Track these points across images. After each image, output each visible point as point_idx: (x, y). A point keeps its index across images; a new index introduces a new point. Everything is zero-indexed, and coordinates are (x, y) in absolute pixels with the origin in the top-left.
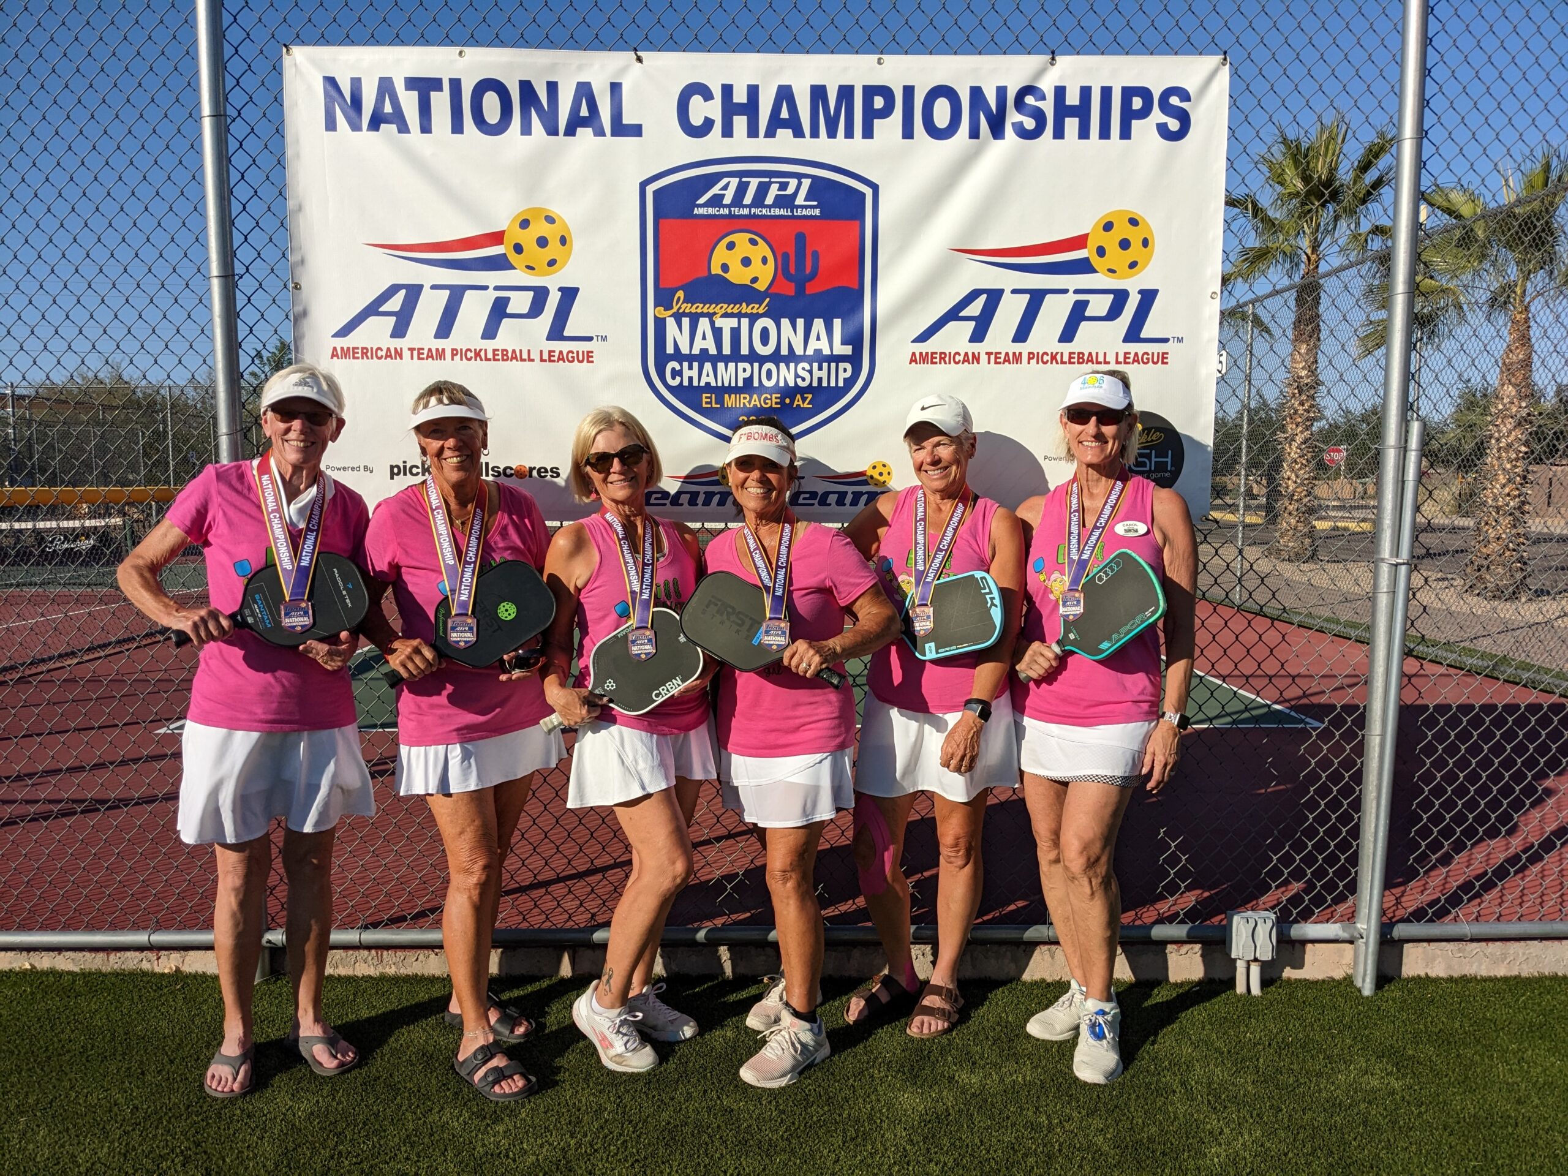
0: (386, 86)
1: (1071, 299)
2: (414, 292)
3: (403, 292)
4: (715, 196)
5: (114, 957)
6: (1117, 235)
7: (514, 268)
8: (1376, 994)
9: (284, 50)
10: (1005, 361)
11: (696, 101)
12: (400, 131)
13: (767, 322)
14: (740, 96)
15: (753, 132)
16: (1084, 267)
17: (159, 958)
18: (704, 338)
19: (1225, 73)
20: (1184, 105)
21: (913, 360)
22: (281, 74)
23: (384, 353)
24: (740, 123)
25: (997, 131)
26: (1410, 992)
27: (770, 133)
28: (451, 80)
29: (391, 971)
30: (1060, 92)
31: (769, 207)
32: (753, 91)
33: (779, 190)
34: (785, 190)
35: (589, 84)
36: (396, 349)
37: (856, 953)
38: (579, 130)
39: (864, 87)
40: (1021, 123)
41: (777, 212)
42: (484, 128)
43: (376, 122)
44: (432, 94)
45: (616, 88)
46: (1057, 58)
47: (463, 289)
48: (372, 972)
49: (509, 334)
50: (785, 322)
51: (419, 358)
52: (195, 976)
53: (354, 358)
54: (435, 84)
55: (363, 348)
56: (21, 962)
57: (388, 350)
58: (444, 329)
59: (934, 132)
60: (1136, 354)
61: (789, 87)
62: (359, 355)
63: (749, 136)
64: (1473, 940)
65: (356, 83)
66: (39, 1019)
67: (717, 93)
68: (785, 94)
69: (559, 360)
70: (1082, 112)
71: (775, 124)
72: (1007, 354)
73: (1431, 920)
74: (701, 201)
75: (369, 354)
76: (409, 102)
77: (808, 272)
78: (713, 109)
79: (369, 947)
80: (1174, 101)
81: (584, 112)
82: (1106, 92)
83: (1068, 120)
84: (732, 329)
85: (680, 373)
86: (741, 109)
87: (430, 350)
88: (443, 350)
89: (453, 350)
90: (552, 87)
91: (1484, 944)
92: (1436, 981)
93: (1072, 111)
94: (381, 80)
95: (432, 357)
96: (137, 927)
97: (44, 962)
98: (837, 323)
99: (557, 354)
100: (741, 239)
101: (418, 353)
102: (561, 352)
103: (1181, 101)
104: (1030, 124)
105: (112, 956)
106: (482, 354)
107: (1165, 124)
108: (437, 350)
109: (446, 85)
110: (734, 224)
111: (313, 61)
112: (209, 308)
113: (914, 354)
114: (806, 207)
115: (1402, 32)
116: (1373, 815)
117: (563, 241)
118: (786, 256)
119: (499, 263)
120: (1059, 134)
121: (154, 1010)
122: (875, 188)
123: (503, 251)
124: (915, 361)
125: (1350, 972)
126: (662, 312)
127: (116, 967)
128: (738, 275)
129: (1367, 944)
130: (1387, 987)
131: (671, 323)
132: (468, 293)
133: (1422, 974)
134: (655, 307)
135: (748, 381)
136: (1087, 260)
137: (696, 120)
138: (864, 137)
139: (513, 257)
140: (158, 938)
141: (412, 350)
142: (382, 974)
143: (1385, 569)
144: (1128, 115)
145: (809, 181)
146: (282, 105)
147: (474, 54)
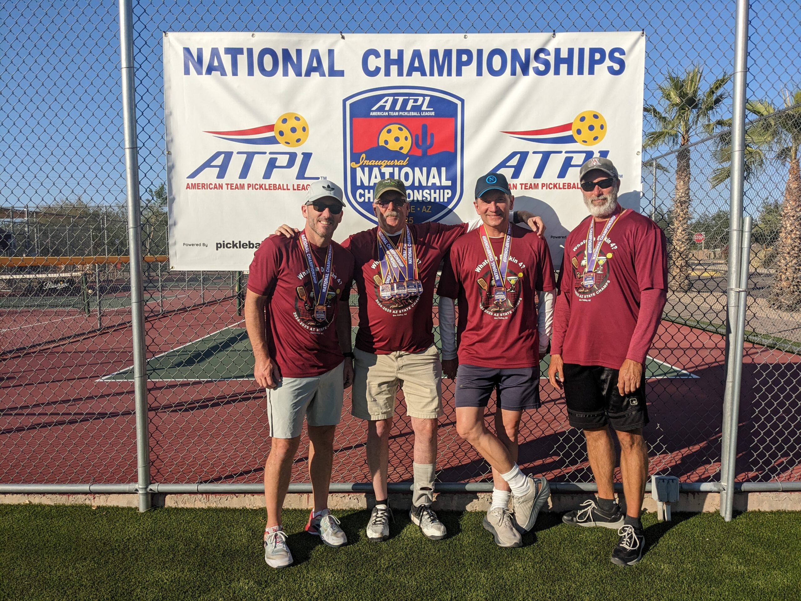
0: (215, 52)
1: (563, 156)
2: (228, 155)
3: (222, 156)
4: (381, 106)
5: (72, 498)
6: (587, 123)
7: (279, 143)
8: (732, 520)
9: (164, 34)
10: (530, 188)
11: (372, 58)
12: (222, 75)
13: (408, 170)
14: (394, 56)
15: (400, 74)
16: (570, 140)
17: (94, 498)
18: (376, 178)
19: (643, 40)
20: (622, 57)
22: (162, 46)
23: (213, 186)
24: (394, 69)
25: (525, 71)
26: (751, 519)
27: (409, 74)
28: (248, 49)
29: (214, 506)
30: (558, 51)
31: (409, 111)
32: (401, 53)
33: (414, 103)
34: (417, 102)
35: (317, 51)
36: (219, 184)
37: (456, 497)
38: (312, 73)
39: (457, 50)
40: (537, 67)
41: (413, 114)
42: (264, 73)
43: (210, 70)
44: (238, 56)
45: (331, 52)
46: (557, 34)
47: (253, 154)
48: (204, 506)
49: (277, 176)
50: (417, 169)
51: (231, 189)
52: (113, 508)
53: (198, 189)
54: (240, 51)
55: (202, 184)
56: (24, 500)
57: (215, 184)
58: (244, 174)
59: (494, 73)
61: (419, 51)
62: (201, 187)
63: (398, 75)
64: (784, 491)
65: (200, 51)
66: (33, 530)
67: (382, 54)
68: (417, 54)
69: (301, 189)
70: (569, 61)
71: (412, 69)
72: (531, 184)
73: (761, 481)
74: (374, 109)
75: (206, 187)
76: (227, 60)
77: (428, 144)
78: (380, 62)
79: (202, 493)
80: (617, 55)
81: (315, 64)
82: (581, 51)
83: (561, 65)
84: (390, 173)
85: (364, 195)
86: (394, 62)
87: (237, 185)
88: (244, 184)
89: (248, 184)
90: (299, 52)
91: (789, 493)
92: (764, 513)
93: (564, 61)
94: (212, 49)
95: (238, 188)
96: (84, 482)
97: (36, 500)
98: (443, 169)
99: (301, 186)
100: (394, 128)
101: (231, 186)
102: (303, 185)
103: (620, 55)
104: (542, 67)
105: (71, 497)
106: (263, 186)
107: (612, 67)
108: (240, 184)
109: (245, 52)
110: (391, 120)
111: (179, 40)
112: (124, 164)
114: (427, 111)
115: (735, 18)
116: (729, 425)
117: (304, 129)
118: (417, 137)
119: (272, 141)
120: (557, 72)
121: (92, 526)
122: (462, 101)
123: (274, 135)
125: (718, 508)
126: (354, 165)
127: (72, 502)
128: (393, 146)
129: (727, 493)
130: (738, 517)
131: (359, 170)
132: (256, 156)
133: (757, 510)
134: (351, 162)
136: (571, 136)
137: (372, 68)
138: (457, 75)
139: (279, 138)
140: (95, 487)
141: (227, 184)
142: (208, 507)
143: (733, 295)
144: (593, 63)
145: (429, 98)
146: (162, 62)
147: (259, 36)
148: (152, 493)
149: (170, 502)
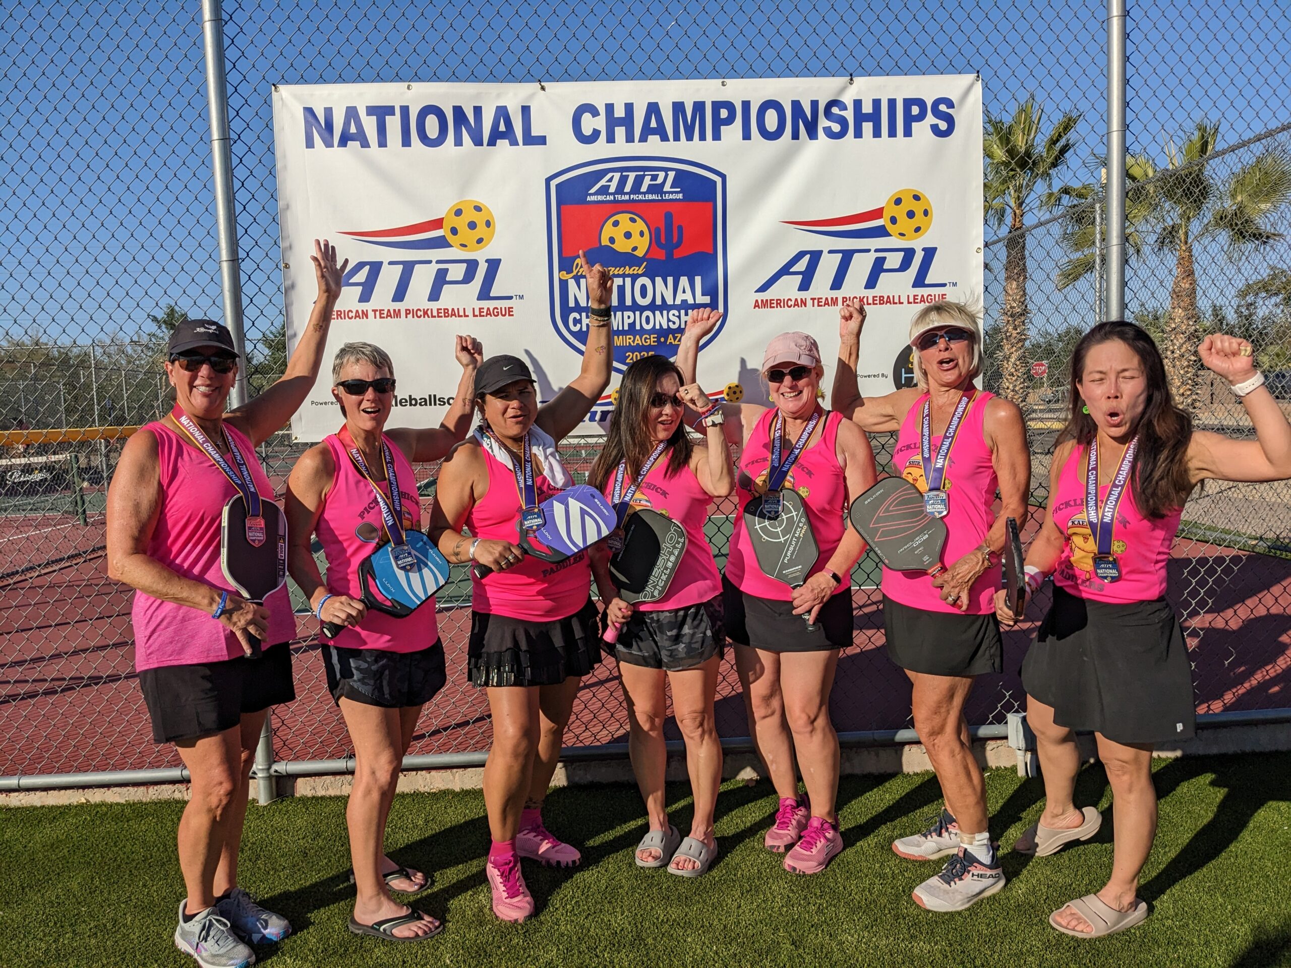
0: (352, 113)
1: (873, 256)
2: (376, 267)
3: (368, 267)
4: (603, 186)
6: (904, 208)
7: (451, 246)
9: (273, 88)
10: (825, 304)
11: (586, 117)
12: (362, 146)
13: (645, 280)
14: (620, 112)
15: (630, 139)
16: (881, 232)
19: (979, 87)
20: (950, 111)
21: (756, 305)
22: (270, 106)
23: (354, 314)
24: (620, 132)
25: (812, 134)
27: (643, 139)
28: (401, 107)
30: (858, 104)
31: (644, 193)
32: (629, 107)
33: (651, 180)
34: (656, 180)
35: (505, 107)
36: (363, 311)
38: (498, 141)
39: (713, 102)
40: (830, 127)
41: (650, 197)
42: (427, 141)
43: (343, 142)
44: (387, 117)
45: (526, 110)
46: (854, 79)
47: (412, 263)
49: (449, 297)
50: (659, 280)
51: (381, 317)
54: (390, 110)
55: (337, 311)
56: (78, 798)
57: (357, 311)
58: (400, 294)
59: (767, 135)
60: (923, 296)
61: (656, 104)
63: (627, 141)
65: (329, 112)
66: (103, 838)
67: (602, 111)
68: (653, 109)
69: (487, 314)
70: (875, 118)
71: (647, 132)
72: (827, 299)
74: (592, 191)
75: (343, 315)
76: (370, 125)
77: (674, 242)
78: (600, 123)
80: (943, 107)
81: (502, 128)
82: (892, 103)
83: (864, 124)
84: (619, 286)
85: (580, 321)
86: (620, 122)
87: (389, 311)
88: (399, 310)
89: (406, 310)
90: (478, 110)
93: (867, 117)
94: (347, 108)
96: (172, 765)
97: (96, 797)
98: (698, 280)
99: (485, 310)
100: (624, 218)
101: (380, 313)
102: (488, 309)
103: (948, 108)
104: (836, 128)
105: (151, 789)
106: (429, 312)
107: (937, 125)
108: (394, 310)
109: (398, 111)
110: (618, 207)
111: (295, 96)
112: (219, 284)
113: (757, 301)
114: (672, 193)
117: (488, 224)
118: (658, 231)
119: (441, 243)
120: (858, 134)
122: (723, 177)
123: (443, 234)
124: (758, 306)
126: (565, 275)
127: (155, 797)
128: (623, 246)
131: (572, 283)
132: (417, 267)
134: (560, 271)
135: (631, 326)
136: (883, 227)
137: (587, 131)
138: (714, 139)
139: (450, 238)
141: (375, 311)
144: (909, 120)
145: (674, 173)
146: (272, 130)
147: (419, 88)
148: (277, 776)
149: (303, 788)
